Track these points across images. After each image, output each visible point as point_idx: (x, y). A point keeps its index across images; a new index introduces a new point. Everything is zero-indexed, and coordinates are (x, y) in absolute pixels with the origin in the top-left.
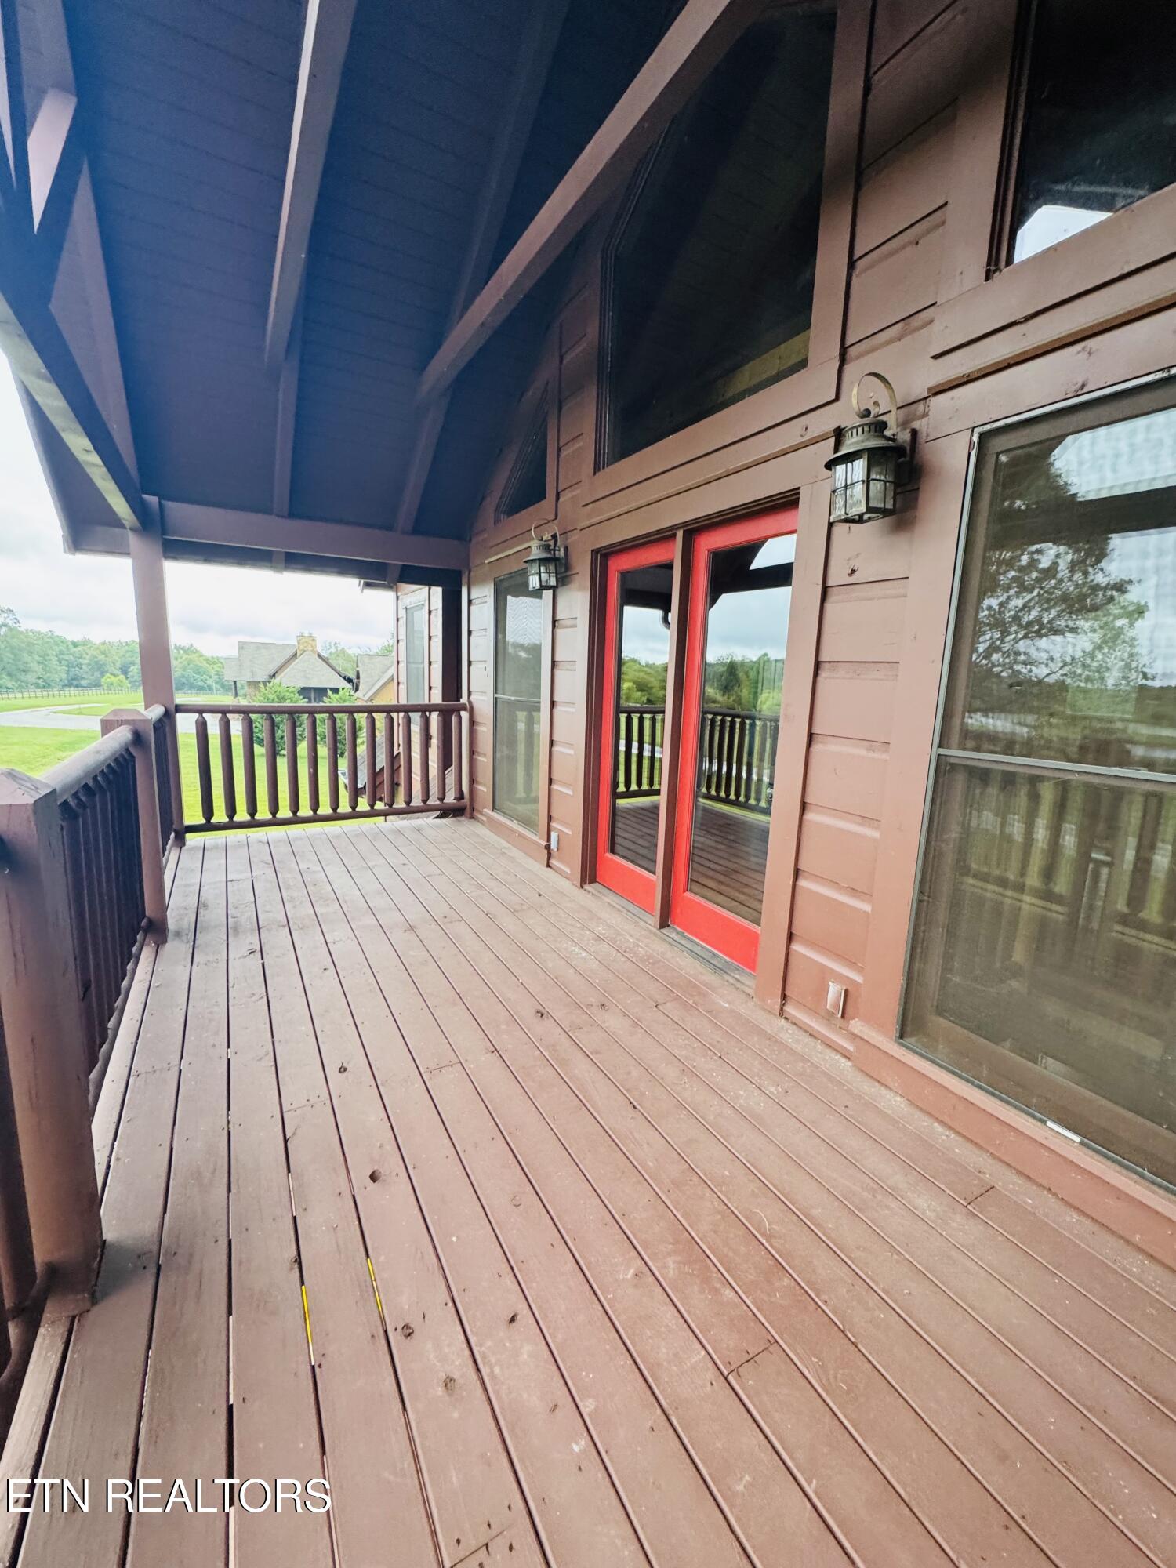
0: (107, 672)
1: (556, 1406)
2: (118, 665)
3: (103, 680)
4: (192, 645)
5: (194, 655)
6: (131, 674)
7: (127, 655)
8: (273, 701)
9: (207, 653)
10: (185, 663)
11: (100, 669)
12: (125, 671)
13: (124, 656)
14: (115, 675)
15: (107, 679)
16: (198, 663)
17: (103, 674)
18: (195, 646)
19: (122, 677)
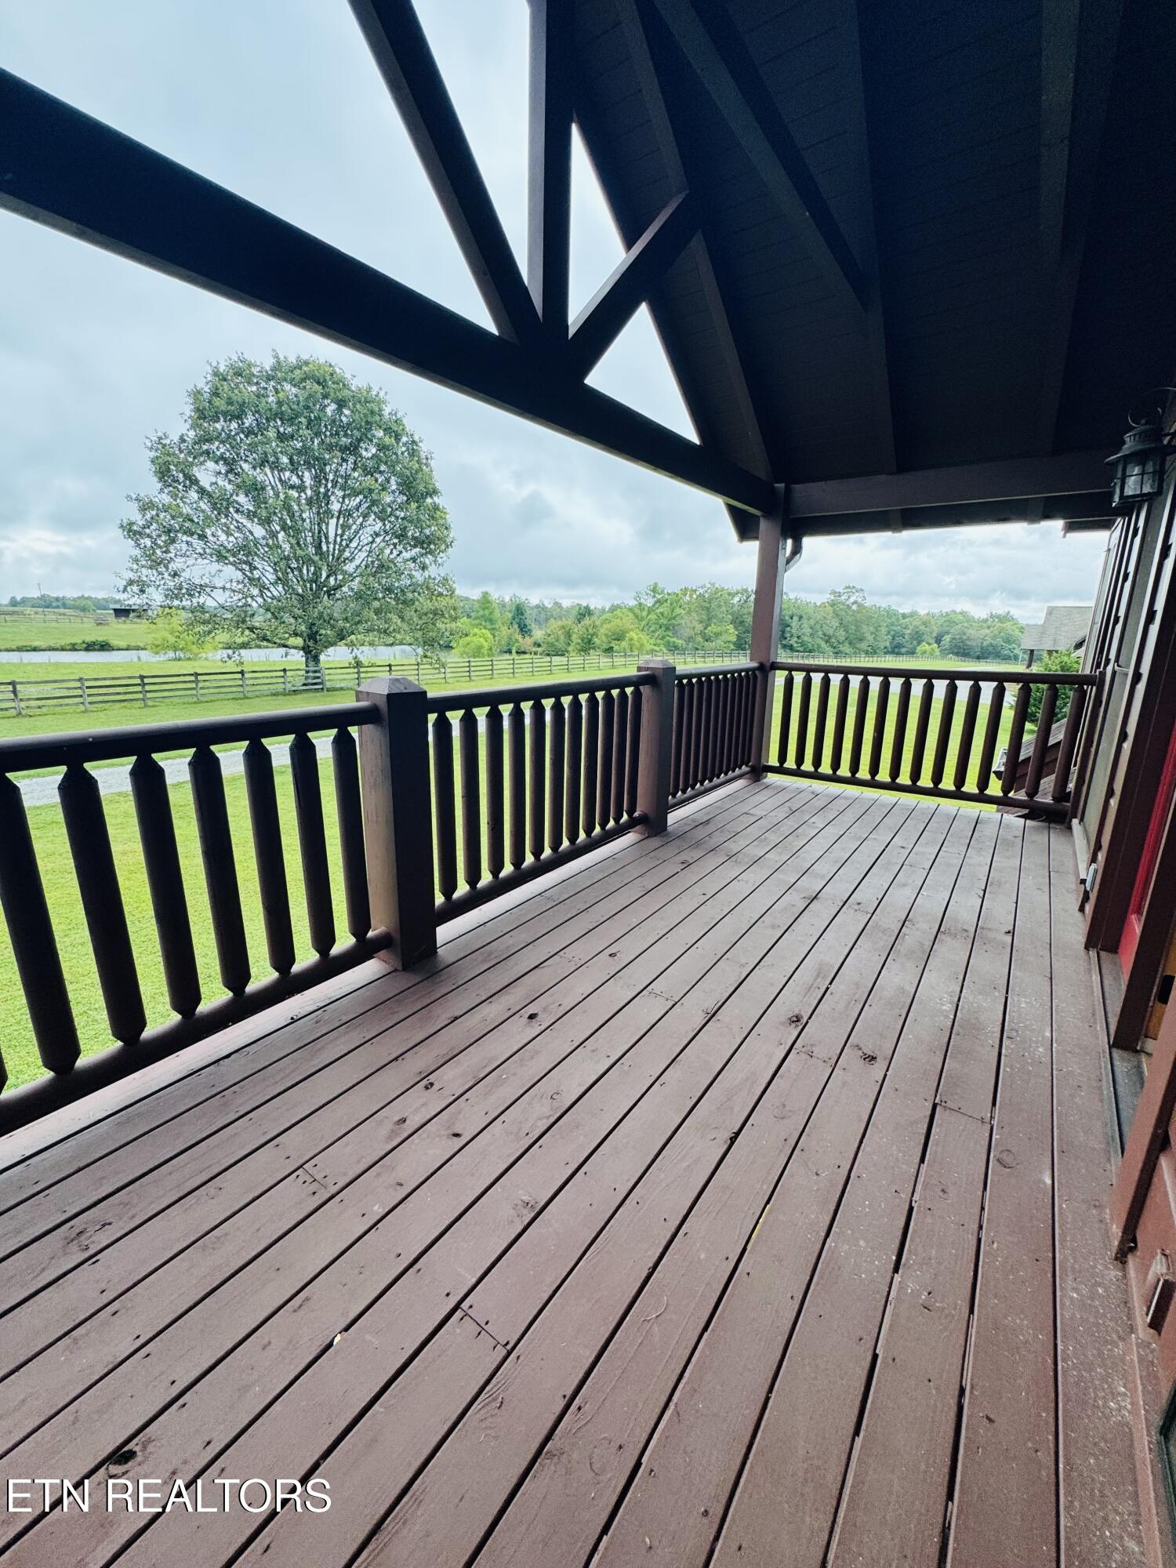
0: (923, 641)
1: (402, 1185)
2: (935, 635)
3: (918, 648)
4: (1008, 613)
5: (1008, 623)
6: (942, 643)
7: (945, 624)
8: (1056, 671)
9: (1023, 622)
10: (996, 632)
11: (918, 638)
12: (938, 641)
13: (941, 625)
14: (929, 644)
15: (924, 647)
16: (1010, 632)
17: (919, 643)
18: (1012, 613)
19: (936, 645)
